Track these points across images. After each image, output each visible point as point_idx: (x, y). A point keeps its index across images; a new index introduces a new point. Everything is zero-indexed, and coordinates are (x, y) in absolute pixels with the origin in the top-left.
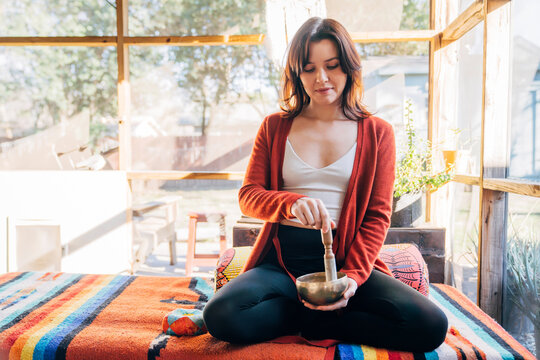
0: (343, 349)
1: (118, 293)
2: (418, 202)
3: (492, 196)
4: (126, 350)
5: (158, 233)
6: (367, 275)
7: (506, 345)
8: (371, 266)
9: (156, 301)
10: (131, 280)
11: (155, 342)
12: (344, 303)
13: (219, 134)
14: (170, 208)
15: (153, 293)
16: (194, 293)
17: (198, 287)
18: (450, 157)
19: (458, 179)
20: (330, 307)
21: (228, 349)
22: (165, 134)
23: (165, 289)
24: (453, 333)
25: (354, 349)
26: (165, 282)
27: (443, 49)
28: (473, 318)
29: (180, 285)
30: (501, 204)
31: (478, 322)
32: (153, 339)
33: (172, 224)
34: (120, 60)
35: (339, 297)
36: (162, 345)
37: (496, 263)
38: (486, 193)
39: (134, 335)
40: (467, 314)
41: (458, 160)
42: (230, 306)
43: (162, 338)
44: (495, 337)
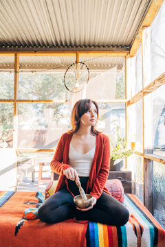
0: (90, 224)
1: (8, 199)
2: (122, 161)
3: (147, 161)
4: (7, 226)
5: (28, 170)
6: (100, 195)
7: (151, 222)
8: (102, 191)
9: (21, 203)
10: (14, 193)
11: (19, 223)
12: (91, 207)
13: (54, 129)
14: (33, 160)
15: (21, 199)
16: (37, 199)
17: (39, 196)
18: (133, 144)
19: (136, 153)
20: (86, 209)
21: (46, 226)
22: (34, 129)
23: (26, 197)
24: (132, 216)
25: (95, 224)
26: (26, 194)
27: (130, 106)
28: (140, 210)
29: (32, 195)
30: (151, 163)
31: (142, 212)
32: (18, 221)
33: (33, 166)
34: (15, 108)
35: (90, 205)
36: (21, 224)
37: (150, 185)
38: (145, 159)
39: (11, 219)
40: (138, 208)
41: (136, 145)
42: (48, 209)
43: (22, 221)
44: (147, 218)
